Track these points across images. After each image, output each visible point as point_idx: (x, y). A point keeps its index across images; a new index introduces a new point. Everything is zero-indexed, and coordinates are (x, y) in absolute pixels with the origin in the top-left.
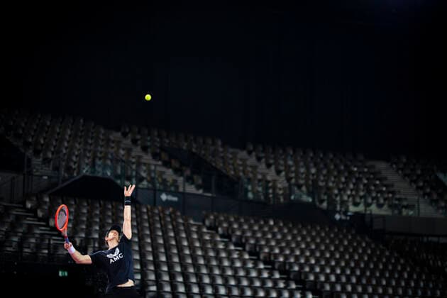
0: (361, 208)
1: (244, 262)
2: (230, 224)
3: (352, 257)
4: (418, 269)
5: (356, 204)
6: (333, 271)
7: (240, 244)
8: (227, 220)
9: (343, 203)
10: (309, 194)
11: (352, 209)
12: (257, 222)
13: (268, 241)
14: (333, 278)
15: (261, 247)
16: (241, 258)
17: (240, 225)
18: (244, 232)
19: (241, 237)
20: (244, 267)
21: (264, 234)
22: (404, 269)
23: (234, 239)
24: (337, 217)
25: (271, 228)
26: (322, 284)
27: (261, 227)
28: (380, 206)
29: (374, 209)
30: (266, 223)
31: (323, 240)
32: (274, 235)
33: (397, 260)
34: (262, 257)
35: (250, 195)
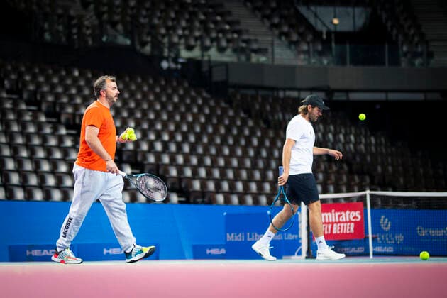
0: (196, 53)
1: (40, 127)
2: (21, 75)
3: (183, 118)
4: (271, 134)
5: (190, 48)
6: (159, 136)
7: (34, 101)
8: (15, 69)
9: (172, 46)
10: (127, 34)
11: (185, 54)
12: (56, 72)
13: (71, 98)
14: (159, 147)
15: (63, 106)
16: (35, 121)
17: (34, 77)
18: (39, 86)
19: (34, 93)
20: (39, 132)
21: (67, 88)
22: (253, 133)
23: (25, 96)
24: (165, 65)
25: (75, 80)
26: (144, 154)
27: (62, 80)
28: (221, 50)
29: (213, 54)
30: (69, 73)
31: (145, 96)
32: (80, 90)
33: (244, 122)
34: (63, 119)
35: (47, 36)
